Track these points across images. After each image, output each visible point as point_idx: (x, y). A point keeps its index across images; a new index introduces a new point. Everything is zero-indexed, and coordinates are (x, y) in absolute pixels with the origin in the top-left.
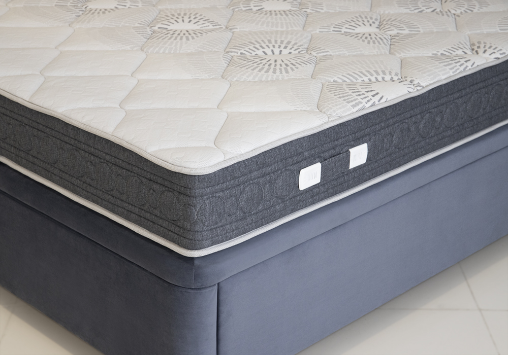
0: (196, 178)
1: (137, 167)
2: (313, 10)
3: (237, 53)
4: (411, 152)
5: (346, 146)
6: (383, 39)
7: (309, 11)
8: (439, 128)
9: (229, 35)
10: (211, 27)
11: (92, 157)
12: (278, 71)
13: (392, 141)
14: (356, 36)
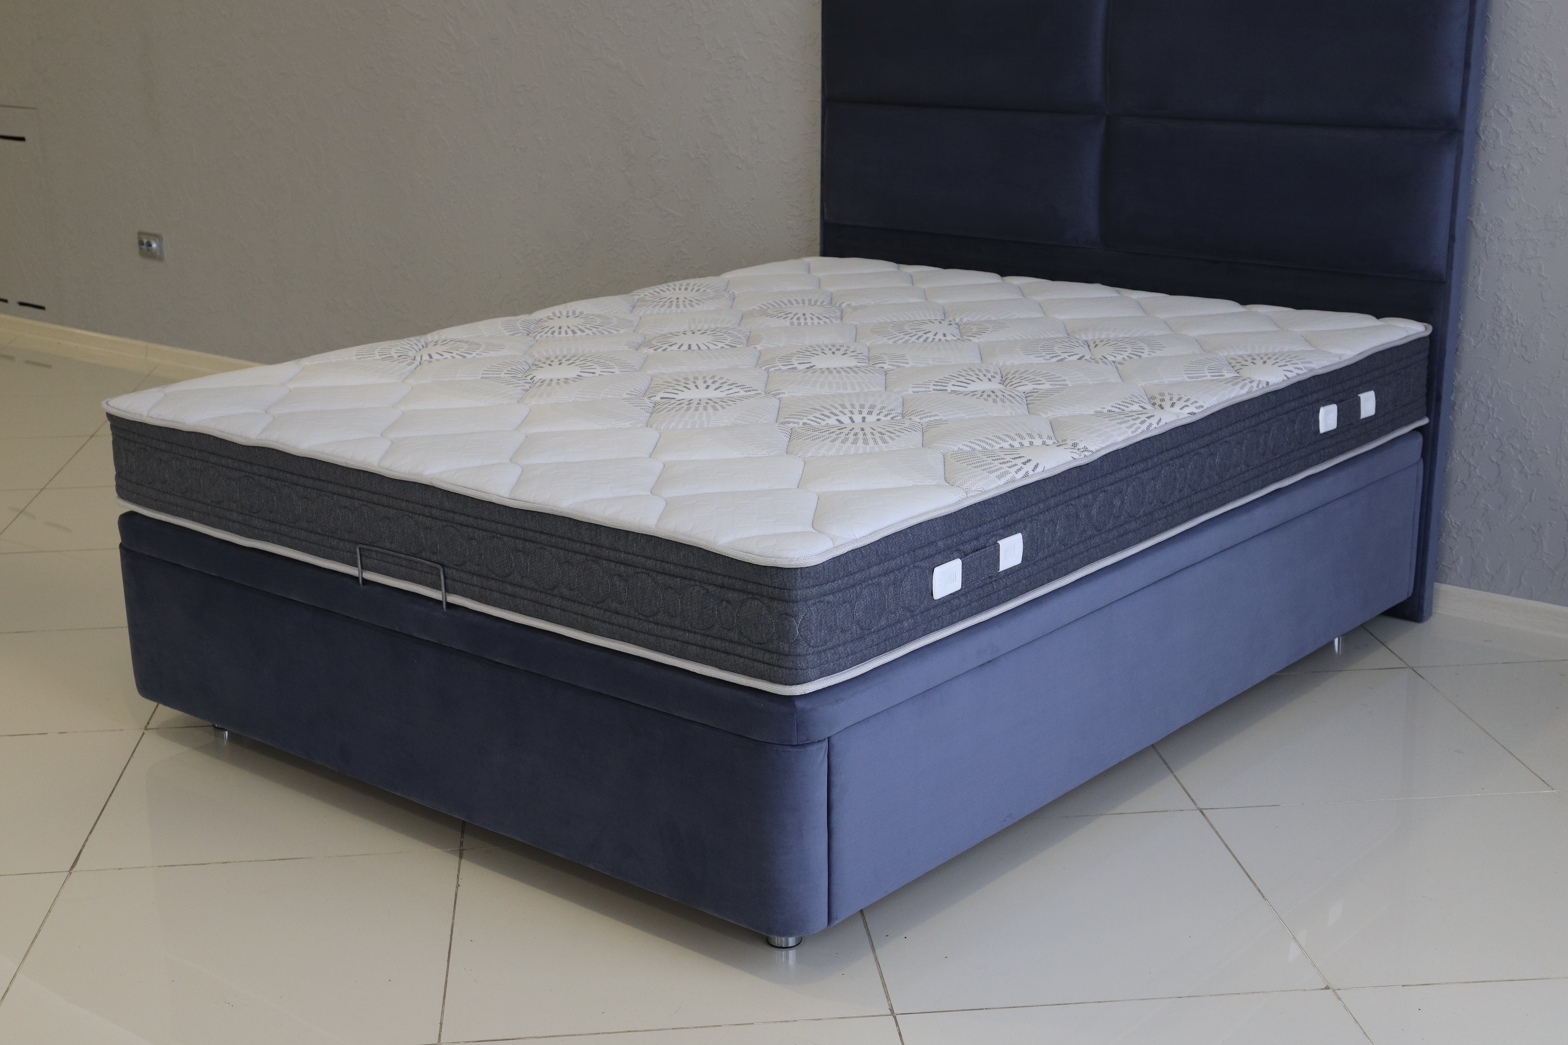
0: (798, 572)
1: (699, 569)
2: (893, 365)
3: (798, 423)
4: (1083, 553)
5: (993, 536)
6: (1015, 396)
7: (886, 366)
8: (1119, 517)
9: (775, 402)
10: (742, 393)
11: (622, 568)
12: (871, 441)
13: (1056, 533)
14: (973, 394)
